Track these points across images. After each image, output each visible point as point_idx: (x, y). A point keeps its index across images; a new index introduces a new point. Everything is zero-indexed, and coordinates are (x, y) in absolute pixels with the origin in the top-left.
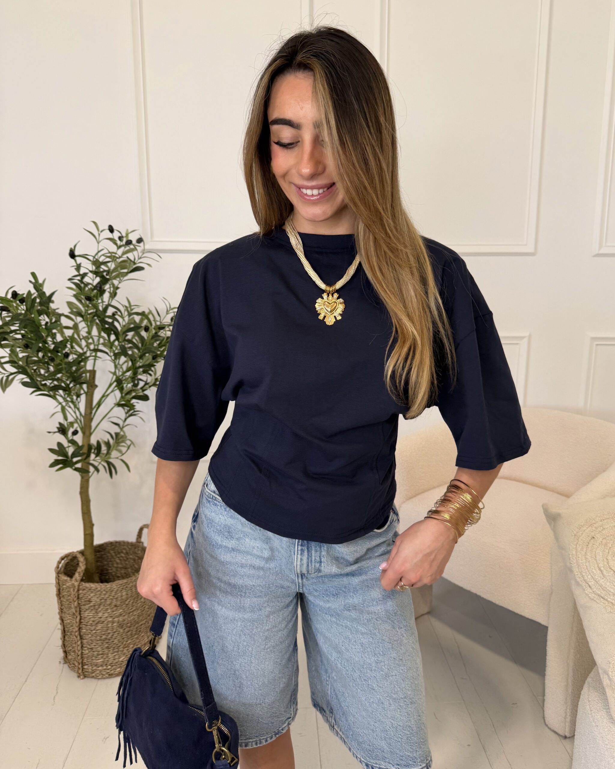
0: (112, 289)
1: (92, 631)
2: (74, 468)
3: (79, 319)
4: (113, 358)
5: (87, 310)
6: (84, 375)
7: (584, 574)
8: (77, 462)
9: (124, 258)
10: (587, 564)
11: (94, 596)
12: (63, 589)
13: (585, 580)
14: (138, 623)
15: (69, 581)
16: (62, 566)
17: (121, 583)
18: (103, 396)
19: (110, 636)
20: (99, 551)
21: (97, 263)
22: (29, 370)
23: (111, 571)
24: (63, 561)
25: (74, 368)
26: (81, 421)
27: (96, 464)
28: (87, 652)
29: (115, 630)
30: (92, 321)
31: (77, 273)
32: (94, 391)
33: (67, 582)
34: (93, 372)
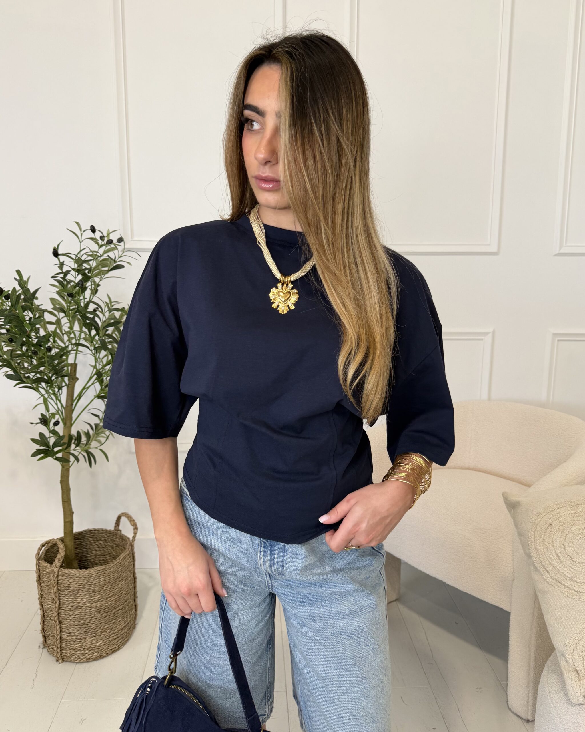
0: (93, 286)
1: (70, 616)
2: (55, 457)
3: (62, 315)
4: (93, 351)
5: (70, 307)
6: (65, 368)
7: (542, 560)
8: (58, 452)
9: (105, 256)
10: (545, 550)
11: (74, 581)
12: (43, 575)
13: (543, 566)
14: (115, 609)
15: (49, 568)
16: (42, 553)
17: (100, 569)
18: (84, 389)
19: (88, 621)
20: (78, 539)
21: (79, 261)
22: (13, 364)
23: (90, 558)
24: (43, 548)
25: (56, 362)
26: (62, 413)
27: (76, 454)
28: (66, 636)
29: (93, 615)
30: (74, 317)
31: (60, 271)
32: (75, 384)
33: (47, 569)
34: (74, 366)
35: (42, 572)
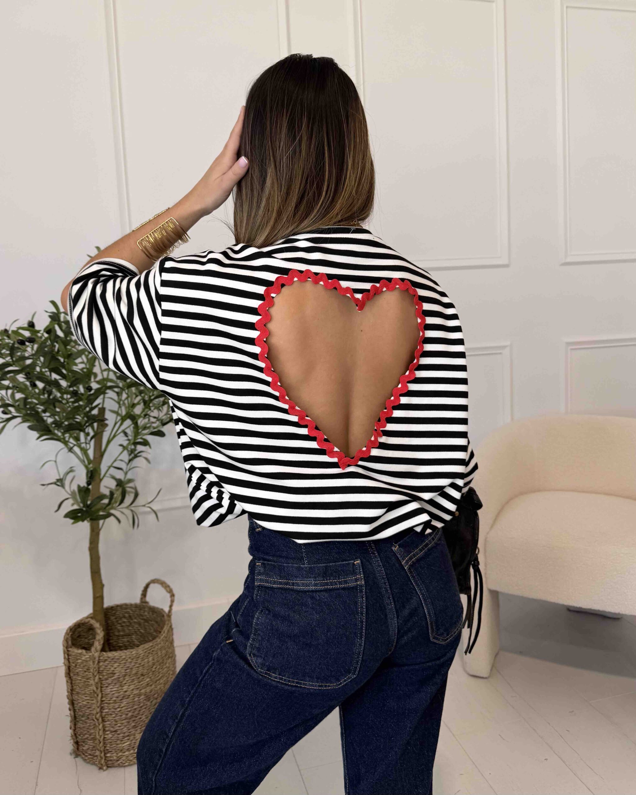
1: (116, 709)
2: (89, 519)
11: (119, 666)
12: (76, 665)
15: (86, 654)
17: (146, 647)
19: (136, 712)
28: (110, 736)
29: (142, 704)
32: (103, 431)
33: (82, 656)
34: (102, 411)
35: (73, 661)
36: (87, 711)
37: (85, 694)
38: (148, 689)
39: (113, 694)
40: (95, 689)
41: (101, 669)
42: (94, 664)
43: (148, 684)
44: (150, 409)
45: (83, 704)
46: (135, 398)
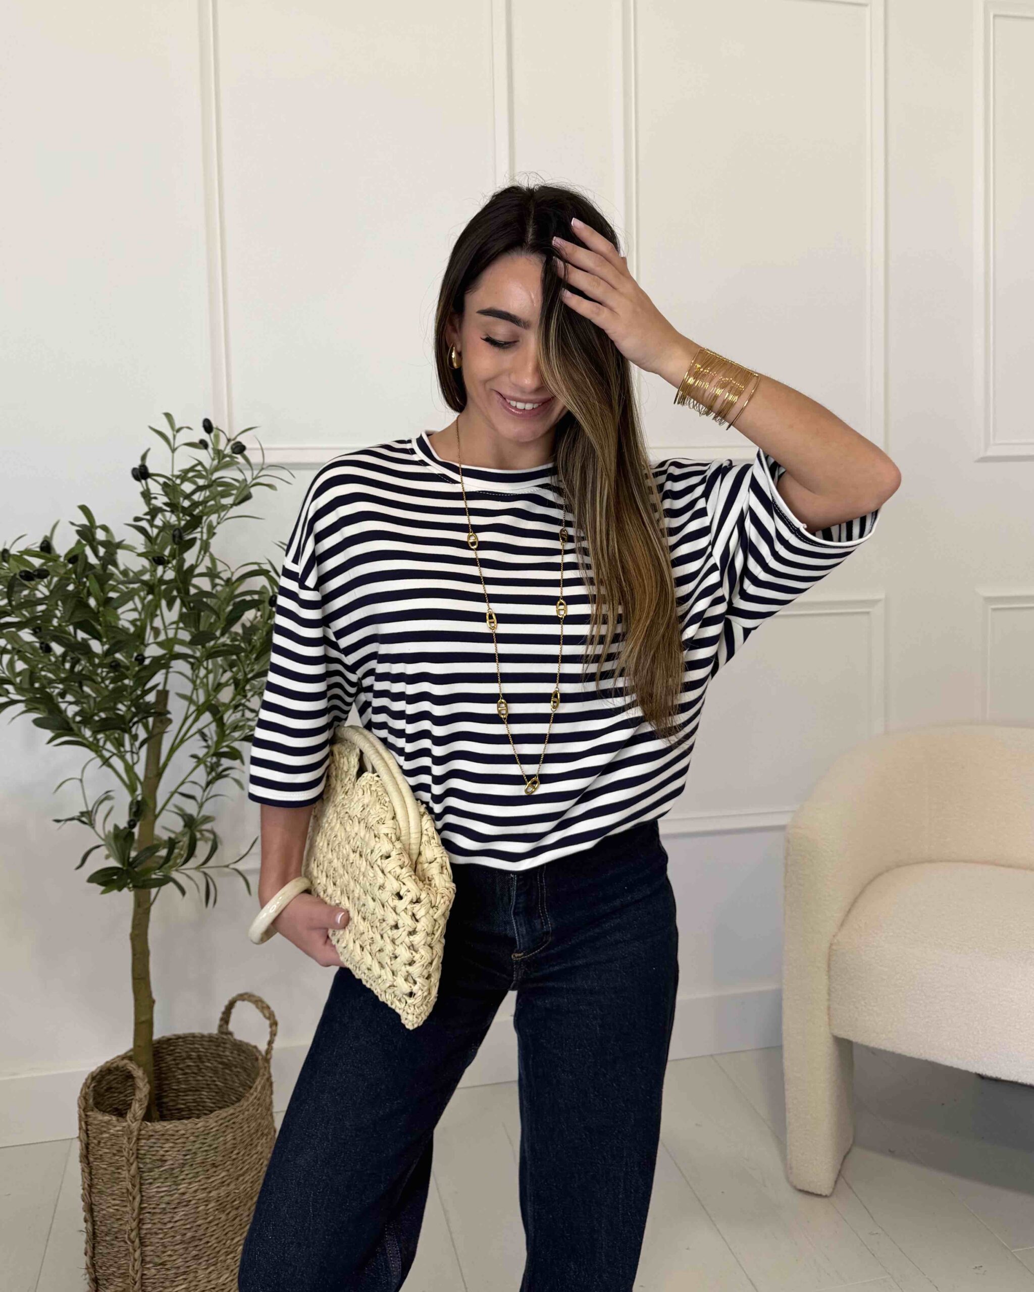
12: (99, 1142)
15: (117, 1123)
17: (224, 1115)
29: (211, 1218)
32: (163, 732)
33: (110, 1127)
34: (163, 695)
35: (95, 1135)
36: (115, 1226)
37: (112, 1194)
38: (223, 1191)
39: (162, 1197)
40: (130, 1187)
41: (142, 1152)
42: (129, 1143)
43: (224, 1182)
44: (245, 696)
45: (108, 1212)
46: (222, 675)
